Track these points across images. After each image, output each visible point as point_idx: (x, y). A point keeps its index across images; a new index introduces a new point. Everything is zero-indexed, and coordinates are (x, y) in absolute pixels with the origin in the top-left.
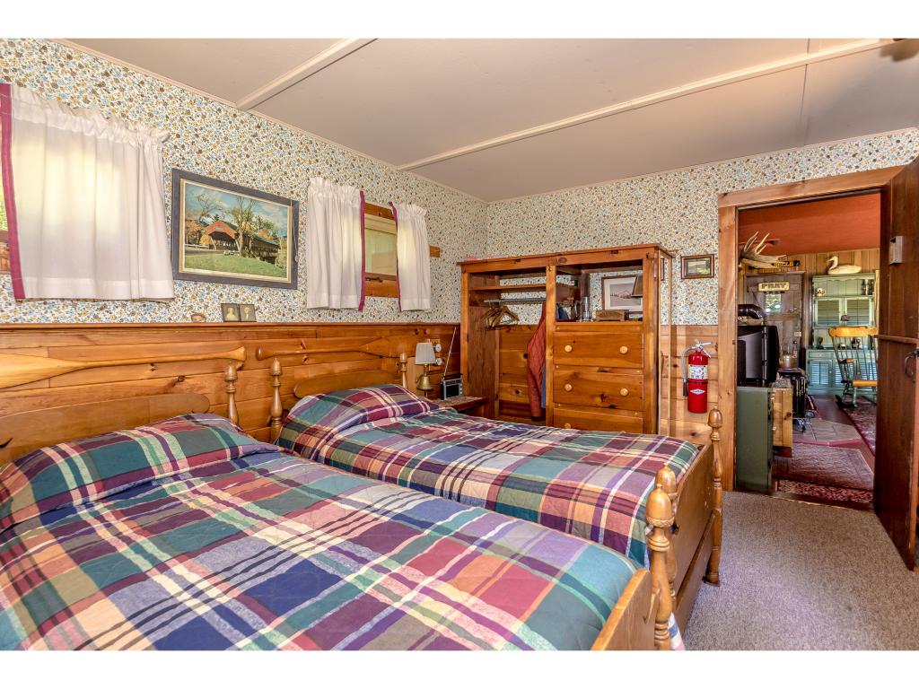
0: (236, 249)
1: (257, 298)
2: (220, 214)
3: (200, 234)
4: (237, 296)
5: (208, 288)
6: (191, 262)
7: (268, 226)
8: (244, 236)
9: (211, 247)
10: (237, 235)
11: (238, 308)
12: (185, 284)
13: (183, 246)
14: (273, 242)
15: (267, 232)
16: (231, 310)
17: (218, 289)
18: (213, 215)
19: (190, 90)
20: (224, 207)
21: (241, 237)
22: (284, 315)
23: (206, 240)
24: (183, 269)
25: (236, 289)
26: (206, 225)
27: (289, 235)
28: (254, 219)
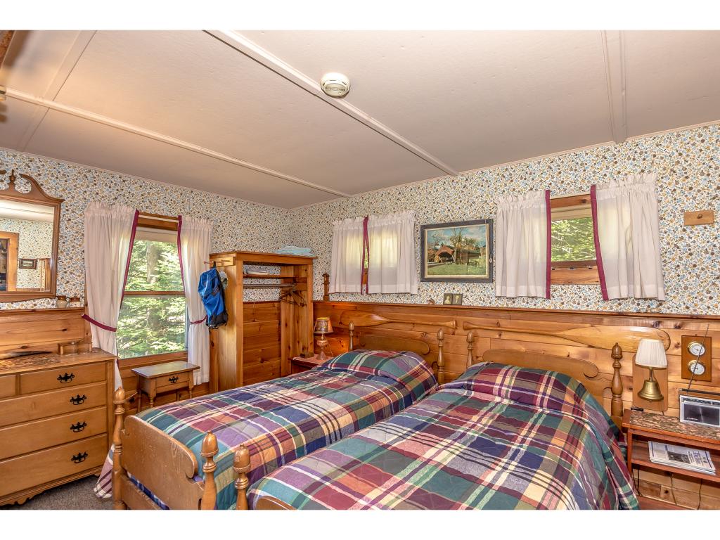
0: (453, 260)
1: (466, 289)
2: (444, 242)
3: (434, 255)
4: (454, 289)
5: (439, 285)
6: (431, 272)
7: (472, 241)
8: (457, 252)
9: (440, 262)
10: (453, 252)
11: (452, 296)
12: (428, 283)
13: (427, 264)
14: (476, 252)
15: (471, 246)
16: (448, 297)
17: (444, 285)
18: (440, 244)
19: (429, 181)
20: (446, 238)
21: (455, 253)
22: (484, 301)
23: (437, 258)
24: (427, 276)
25: (453, 285)
26: (437, 250)
27: (487, 244)
28: (463, 240)
